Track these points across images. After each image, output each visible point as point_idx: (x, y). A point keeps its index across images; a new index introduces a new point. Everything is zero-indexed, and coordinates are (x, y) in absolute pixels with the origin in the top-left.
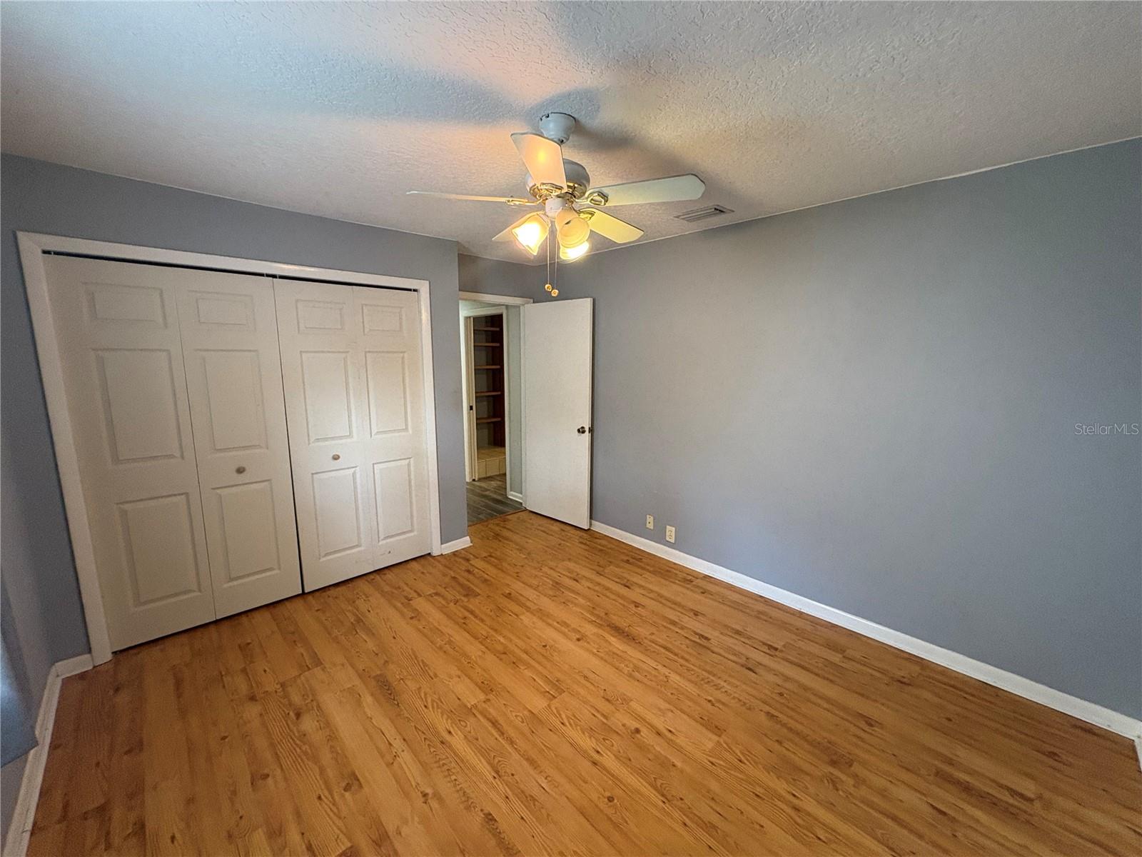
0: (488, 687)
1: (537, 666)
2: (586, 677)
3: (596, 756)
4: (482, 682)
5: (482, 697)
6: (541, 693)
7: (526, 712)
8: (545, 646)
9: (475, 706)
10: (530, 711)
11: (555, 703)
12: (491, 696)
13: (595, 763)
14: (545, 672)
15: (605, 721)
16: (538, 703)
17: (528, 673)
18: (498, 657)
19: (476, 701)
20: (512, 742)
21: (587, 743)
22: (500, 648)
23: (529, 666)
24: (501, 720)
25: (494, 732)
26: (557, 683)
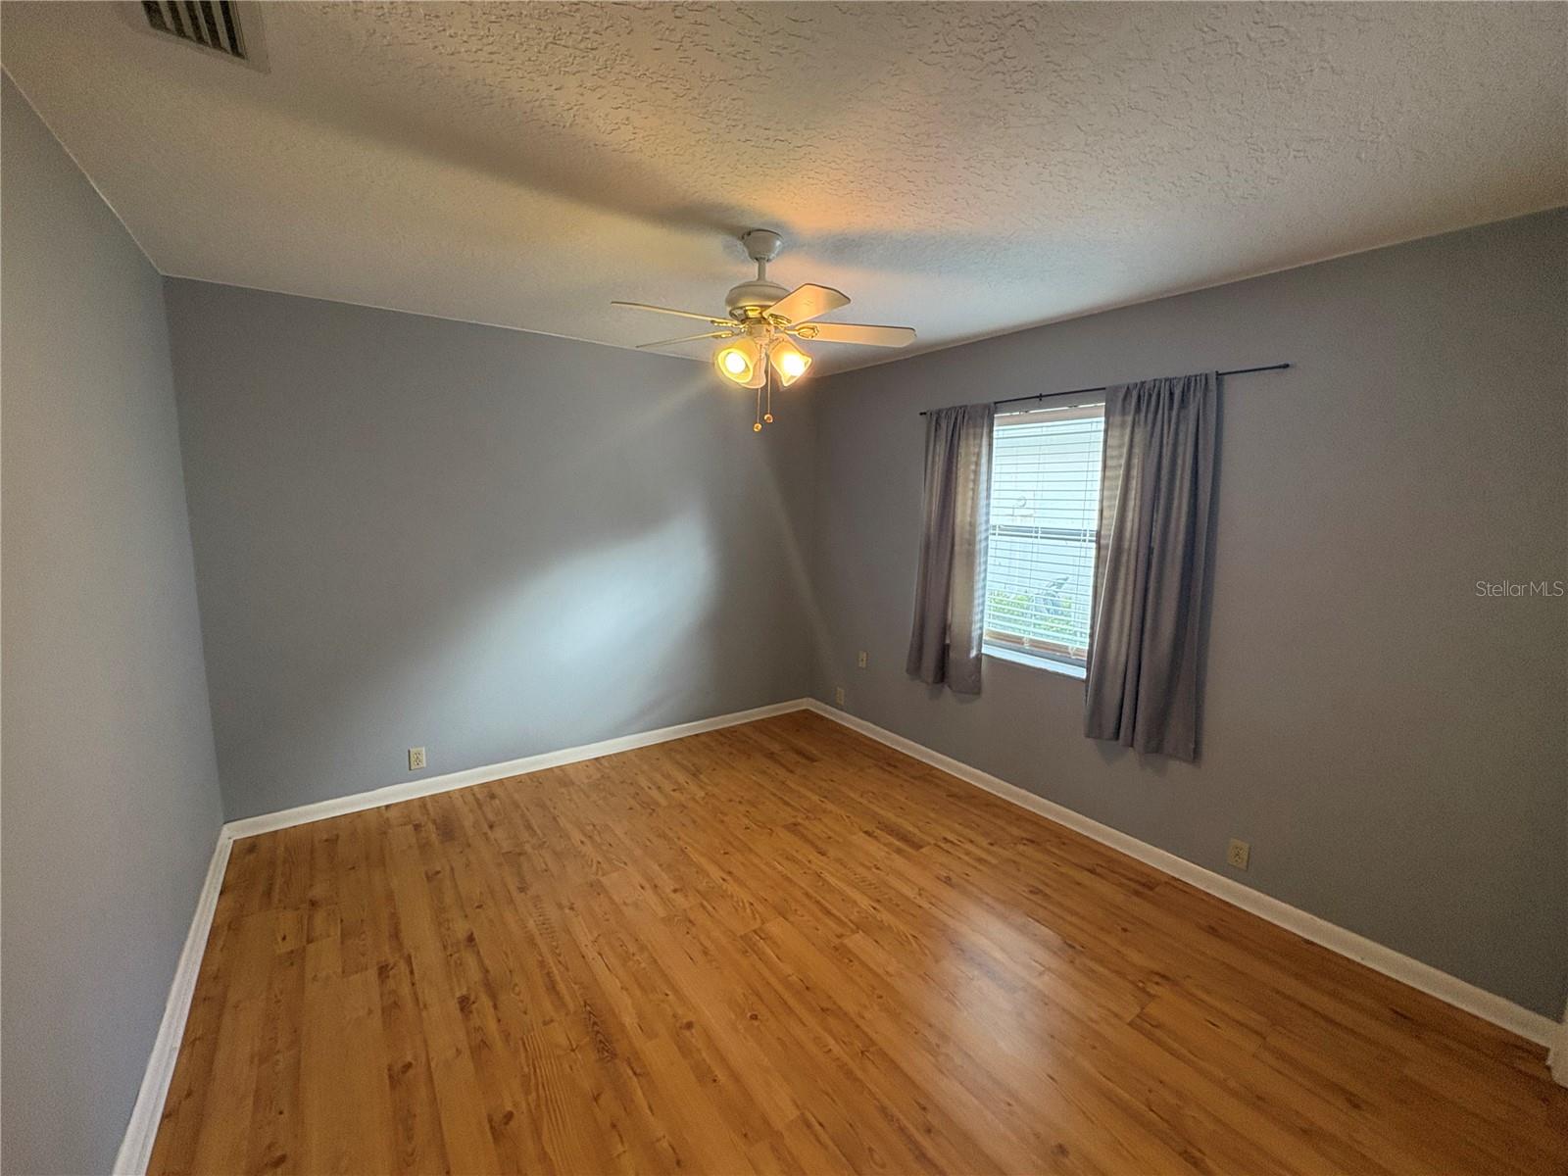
0: (841, 953)
1: (773, 981)
2: (705, 952)
3: (728, 878)
4: (851, 961)
5: (846, 941)
6: (771, 938)
7: (791, 919)
8: (754, 1017)
9: (853, 932)
10: (787, 920)
11: (756, 925)
12: (837, 941)
13: (730, 873)
14: (760, 965)
15: (705, 903)
16: (776, 927)
17: (787, 969)
18: (835, 1003)
19: (853, 937)
20: (807, 894)
21: (732, 887)
22: (832, 1022)
23: (785, 981)
24: (820, 914)
25: (827, 905)
26: (747, 948)
